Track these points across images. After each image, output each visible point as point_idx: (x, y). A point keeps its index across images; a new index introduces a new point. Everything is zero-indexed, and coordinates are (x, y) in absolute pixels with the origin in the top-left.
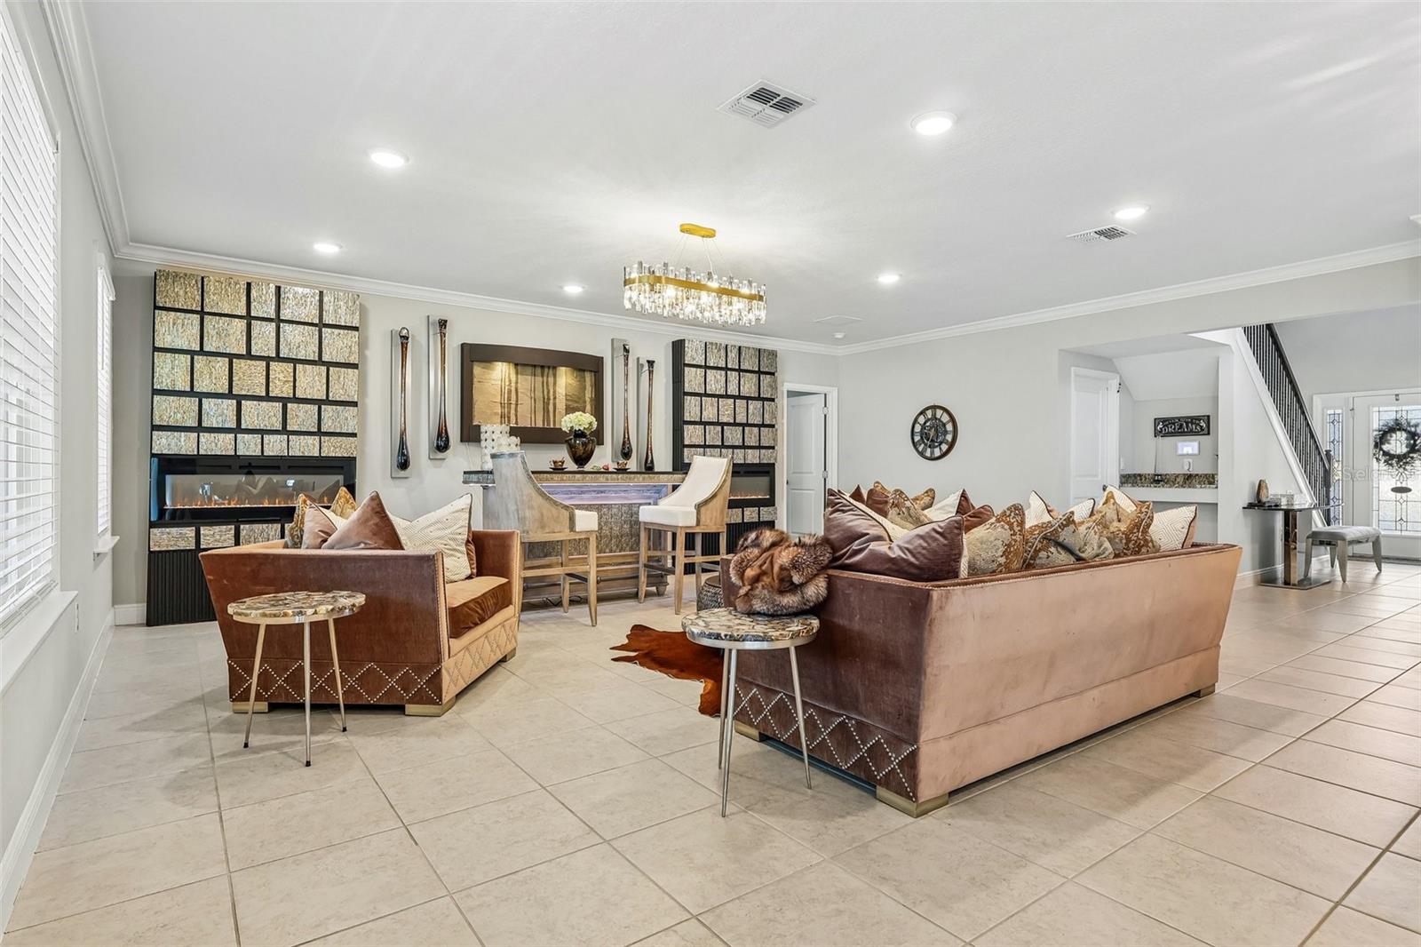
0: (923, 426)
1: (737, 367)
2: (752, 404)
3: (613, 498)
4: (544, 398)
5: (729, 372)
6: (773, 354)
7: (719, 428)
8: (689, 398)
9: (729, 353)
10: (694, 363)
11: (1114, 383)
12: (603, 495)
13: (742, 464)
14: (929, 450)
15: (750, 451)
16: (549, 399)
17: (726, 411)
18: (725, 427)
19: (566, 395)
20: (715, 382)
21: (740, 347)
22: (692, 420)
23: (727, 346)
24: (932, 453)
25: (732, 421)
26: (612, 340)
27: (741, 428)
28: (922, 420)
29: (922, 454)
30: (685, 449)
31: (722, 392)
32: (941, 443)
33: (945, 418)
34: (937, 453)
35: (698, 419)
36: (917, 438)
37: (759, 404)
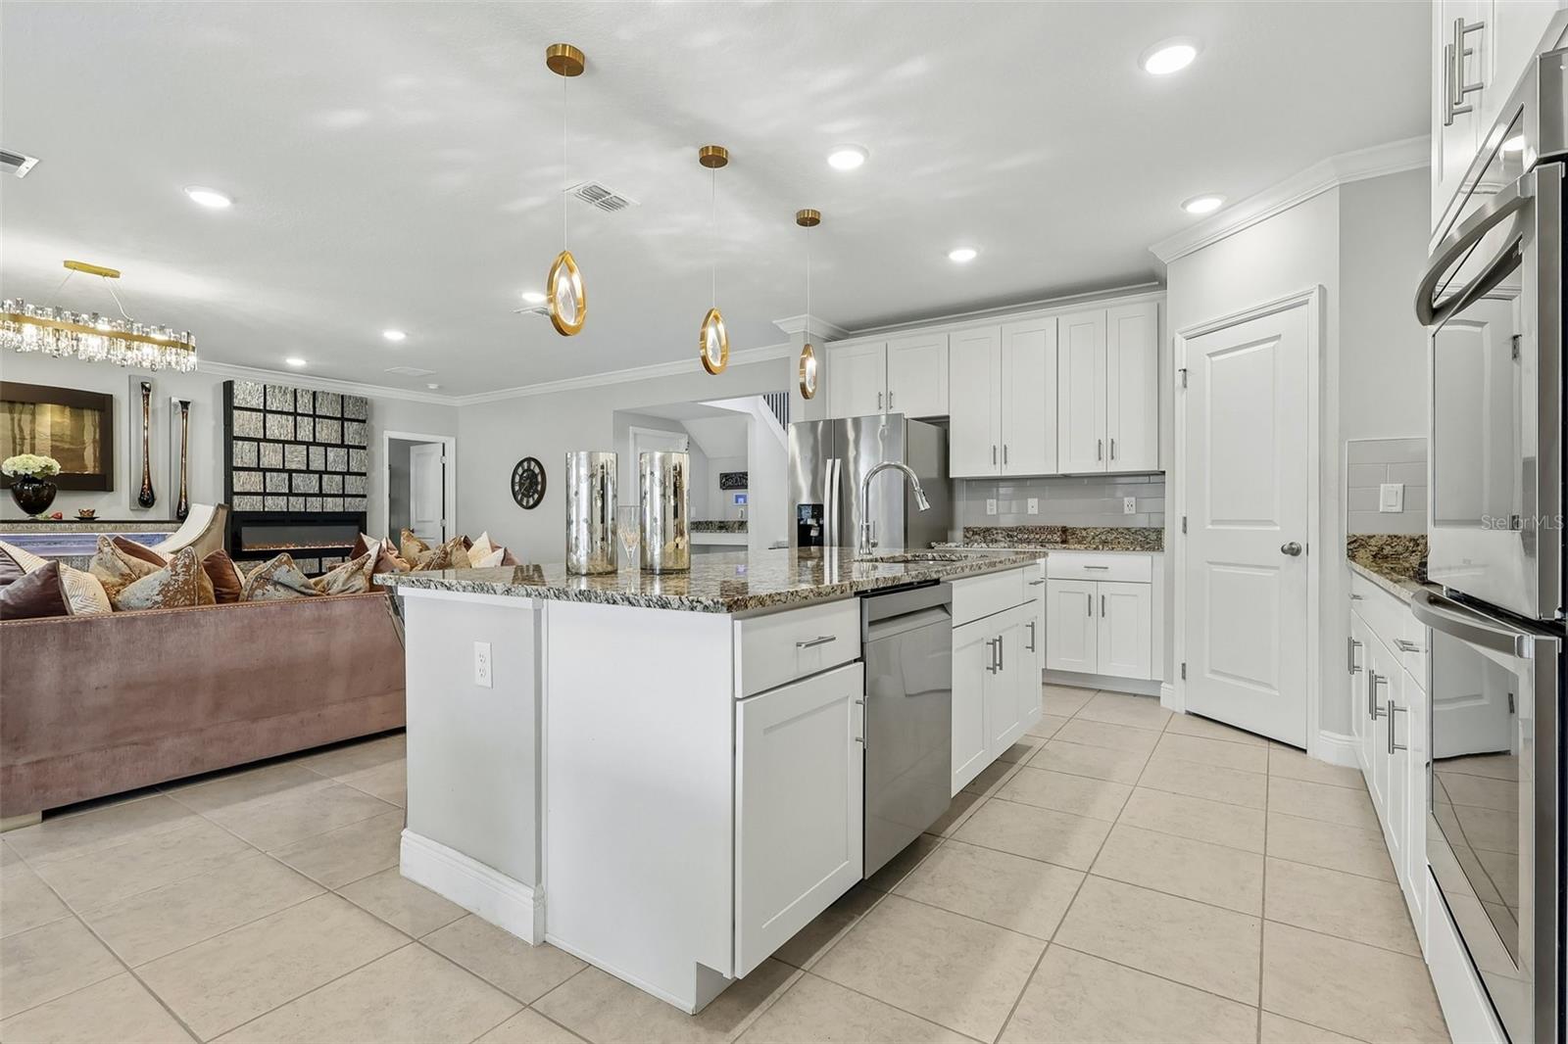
0: (521, 476)
1: (311, 413)
2: (332, 453)
3: (75, 550)
4: (14, 438)
5: (299, 418)
6: (362, 402)
7: (286, 475)
8: (240, 443)
9: (299, 398)
10: (248, 406)
11: (684, 442)
12: (58, 546)
13: (319, 513)
14: (525, 499)
15: (330, 499)
16: (23, 439)
17: (296, 458)
18: (294, 475)
19: (52, 435)
20: (278, 427)
21: (314, 393)
22: (245, 466)
23: (295, 390)
24: (528, 502)
25: (305, 468)
26: (130, 377)
27: (317, 476)
28: (520, 471)
29: (520, 503)
30: (235, 497)
31: (290, 437)
32: (533, 494)
33: (537, 470)
34: (531, 502)
35: (254, 465)
36: (517, 488)
37: (343, 452)
